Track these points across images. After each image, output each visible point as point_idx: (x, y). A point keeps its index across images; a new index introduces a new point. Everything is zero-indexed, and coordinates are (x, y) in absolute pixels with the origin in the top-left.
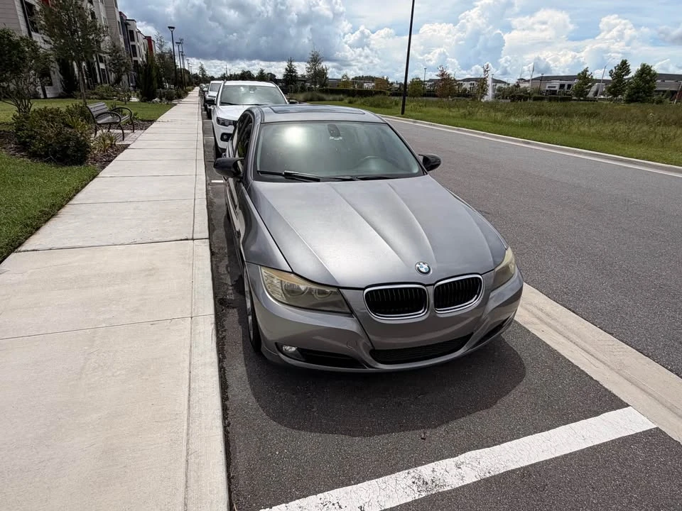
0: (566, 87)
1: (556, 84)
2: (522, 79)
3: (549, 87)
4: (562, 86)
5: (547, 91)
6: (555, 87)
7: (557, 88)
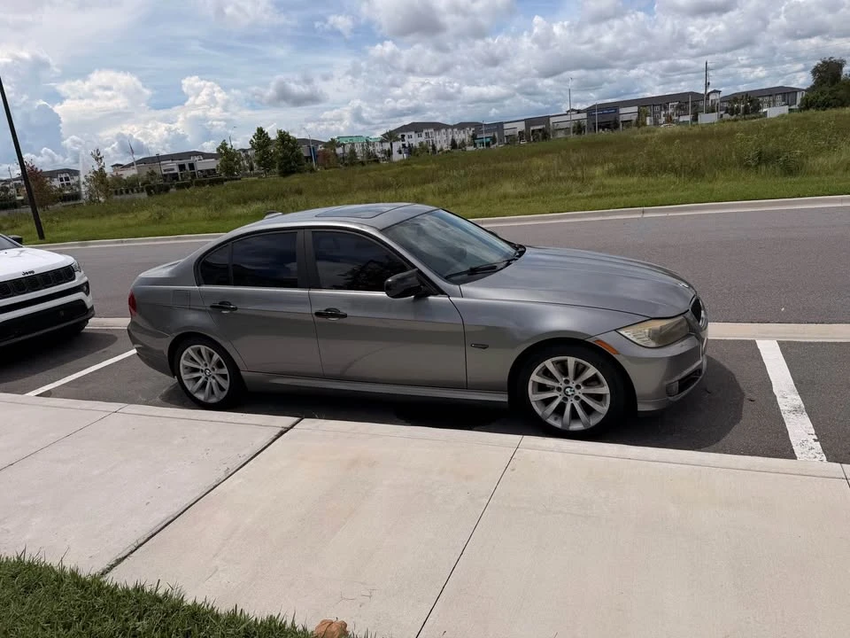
0: (187, 167)
1: (173, 166)
2: (117, 165)
3: (165, 171)
4: (182, 167)
5: (165, 175)
6: (173, 170)
7: (176, 170)
